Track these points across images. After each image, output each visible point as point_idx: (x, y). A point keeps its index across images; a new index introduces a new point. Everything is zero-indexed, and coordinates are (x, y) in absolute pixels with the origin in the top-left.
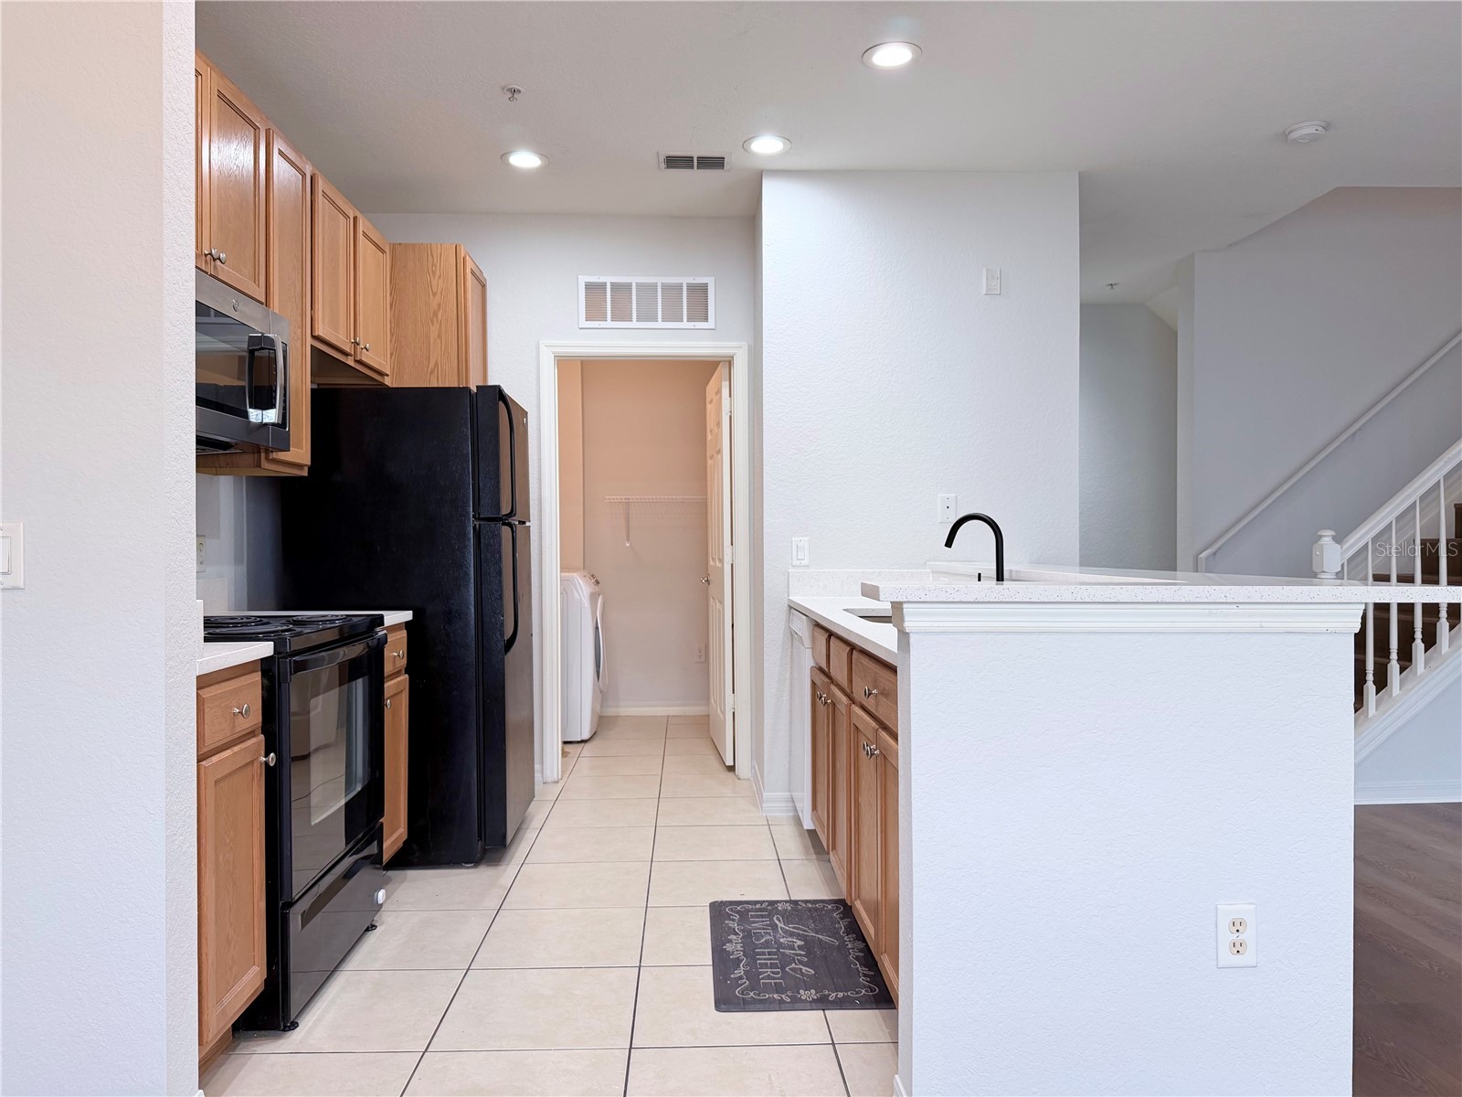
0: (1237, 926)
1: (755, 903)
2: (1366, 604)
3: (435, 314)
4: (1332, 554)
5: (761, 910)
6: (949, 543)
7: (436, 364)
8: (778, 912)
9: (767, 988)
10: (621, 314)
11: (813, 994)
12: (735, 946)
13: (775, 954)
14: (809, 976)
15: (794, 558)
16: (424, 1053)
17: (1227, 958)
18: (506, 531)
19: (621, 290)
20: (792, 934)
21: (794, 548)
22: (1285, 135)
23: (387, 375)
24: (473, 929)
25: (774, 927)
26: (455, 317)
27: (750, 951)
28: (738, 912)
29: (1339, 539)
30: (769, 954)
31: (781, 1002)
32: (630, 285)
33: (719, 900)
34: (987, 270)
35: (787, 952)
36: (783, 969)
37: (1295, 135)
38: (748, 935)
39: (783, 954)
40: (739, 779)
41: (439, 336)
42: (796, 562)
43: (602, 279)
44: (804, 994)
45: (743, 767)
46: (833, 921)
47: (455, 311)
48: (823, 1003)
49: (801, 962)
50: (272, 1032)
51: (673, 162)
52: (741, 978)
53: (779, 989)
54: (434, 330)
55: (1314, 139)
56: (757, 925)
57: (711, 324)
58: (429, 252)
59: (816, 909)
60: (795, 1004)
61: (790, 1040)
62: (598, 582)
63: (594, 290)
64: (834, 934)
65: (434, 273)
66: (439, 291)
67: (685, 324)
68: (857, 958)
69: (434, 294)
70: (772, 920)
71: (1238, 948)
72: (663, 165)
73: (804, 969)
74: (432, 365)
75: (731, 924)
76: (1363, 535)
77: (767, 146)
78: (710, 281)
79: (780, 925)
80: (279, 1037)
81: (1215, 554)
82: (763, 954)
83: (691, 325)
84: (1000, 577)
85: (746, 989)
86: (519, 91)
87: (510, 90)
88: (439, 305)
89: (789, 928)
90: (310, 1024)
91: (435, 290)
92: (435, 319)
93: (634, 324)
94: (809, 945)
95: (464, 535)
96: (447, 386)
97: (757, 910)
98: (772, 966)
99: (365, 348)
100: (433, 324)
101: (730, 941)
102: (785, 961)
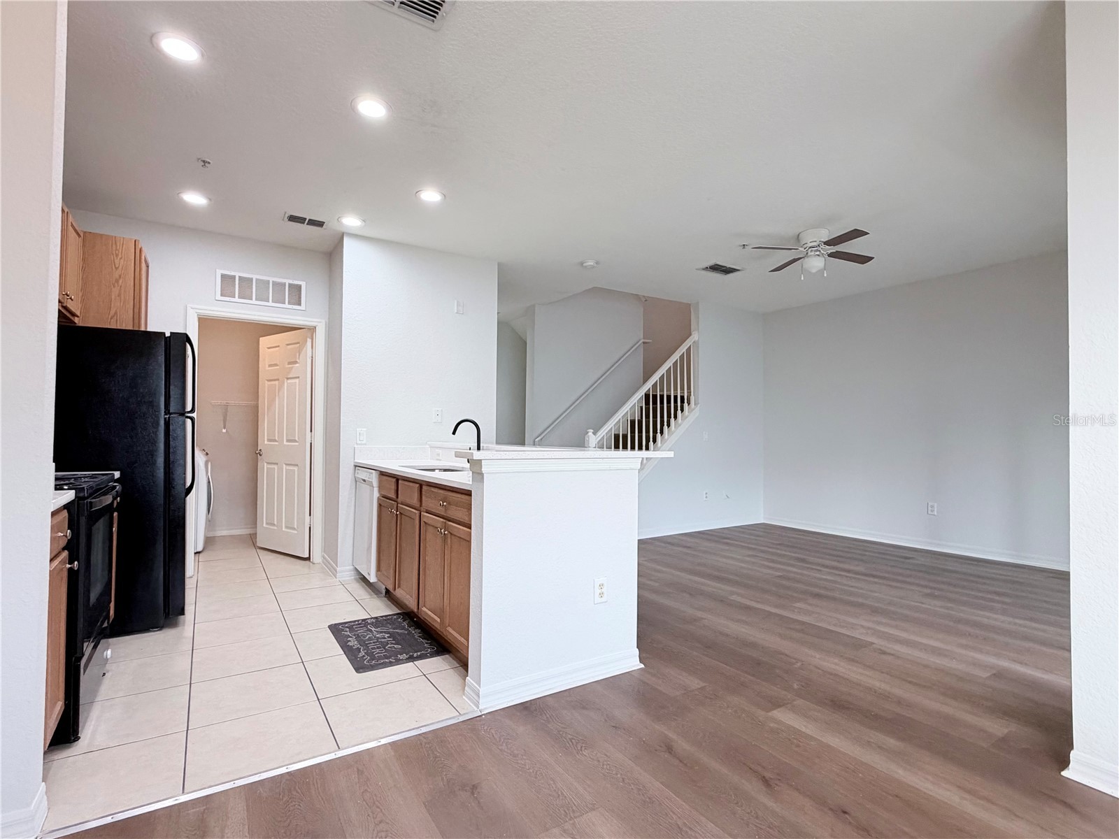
0: (601, 586)
1: (355, 621)
2: (643, 458)
3: (117, 281)
4: (593, 439)
5: (359, 624)
6: (454, 433)
7: (116, 313)
8: (369, 624)
9: (380, 658)
10: (245, 295)
11: (404, 656)
12: (353, 642)
13: (376, 642)
14: (399, 649)
15: (358, 439)
16: (187, 731)
17: (598, 599)
18: (189, 422)
19: (246, 282)
20: (381, 632)
21: (358, 434)
22: (582, 264)
23: (78, 317)
24: (183, 663)
25: (371, 631)
26: (132, 284)
27: (363, 643)
28: (347, 627)
29: (594, 434)
30: (374, 643)
31: (391, 662)
32: (252, 279)
33: (334, 623)
34: (458, 302)
35: (383, 640)
36: (385, 648)
37: (584, 265)
38: (358, 637)
39: (381, 642)
40: (314, 564)
41: (119, 295)
42: (359, 442)
43: (233, 274)
44: (400, 657)
45: (317, 556)
46: (400, 623)
47: (133, 281)
48: (411, 659)
49: (392, 644)
50: (64, 745)
51: (293, 219)
52: (364, 656)
53: (386, 657)
54: (115, 291)
55: (593, 267)
56: (361, 632)
57: (303, 307)
58: (114, 242)
59: (388, 619)
60: (398, 662)
61: (402, 678)
62: (207, 454)
63: (227, 280)
64: (403, 628)
65: (117, 255)
66: (120, 267)
67: (287, 305)
68: (419, 637)
69: (116, 268)
70: (367, 628)
71: (601, 595)
72: (286, 219)
73: (395, 646)
74: (112, 312)
75: (346, 633)
76: (603, 432)
77: (351, 221)
78: (303, 284)
79: (373, 629)
80: (69, 747)
81: (541, 439)
82: (371, 643)
83: (290, 306)
84: (479, 448)
85: (369, 660)
86: (209, 163)
87: (204, 161)
88: (120, 276)
89: (379, 629)
90: (89, 735)
91: (117, 266)
92: (116, 284)
93: (253, 301)
94: (392, 635)
95: (158, 424)
96: (124, 328)
97: (357, 625)
98: (378, 648)
99: (71, 298)
100: (114, 287)
101: (350, 641)
102: (384, 645)
